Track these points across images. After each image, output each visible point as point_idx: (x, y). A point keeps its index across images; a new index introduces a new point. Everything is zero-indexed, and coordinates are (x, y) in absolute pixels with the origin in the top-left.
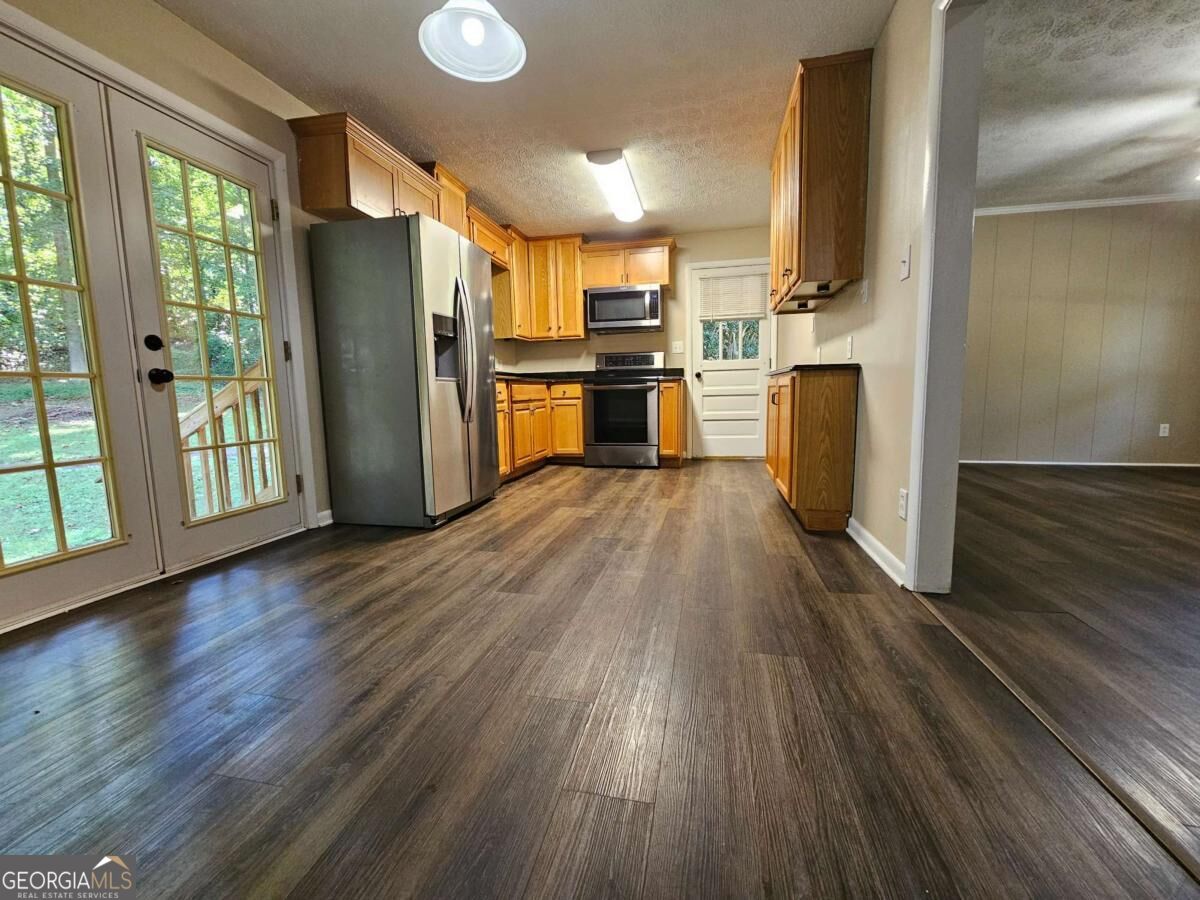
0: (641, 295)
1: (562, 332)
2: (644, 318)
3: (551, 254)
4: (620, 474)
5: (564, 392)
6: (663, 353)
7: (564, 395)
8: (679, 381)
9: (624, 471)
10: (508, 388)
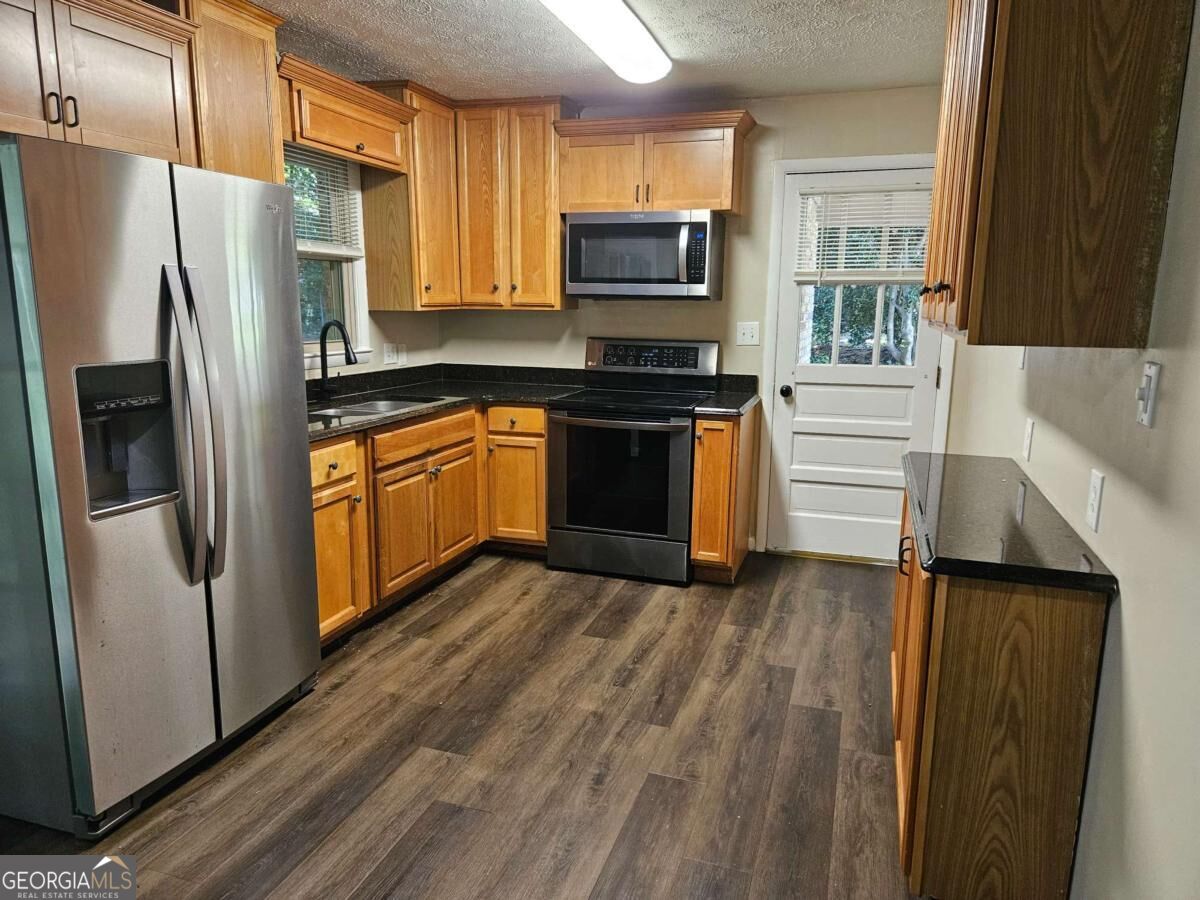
0: (670, 230)
1: (518, 297)
2: (676, 281)
3: (500, 139)
4: (605, 602)
5: (513, 423)
6: (717, 345)
7: (512, 427)
8: (735, 419)
9: (617, 587)
10: (365, 444)
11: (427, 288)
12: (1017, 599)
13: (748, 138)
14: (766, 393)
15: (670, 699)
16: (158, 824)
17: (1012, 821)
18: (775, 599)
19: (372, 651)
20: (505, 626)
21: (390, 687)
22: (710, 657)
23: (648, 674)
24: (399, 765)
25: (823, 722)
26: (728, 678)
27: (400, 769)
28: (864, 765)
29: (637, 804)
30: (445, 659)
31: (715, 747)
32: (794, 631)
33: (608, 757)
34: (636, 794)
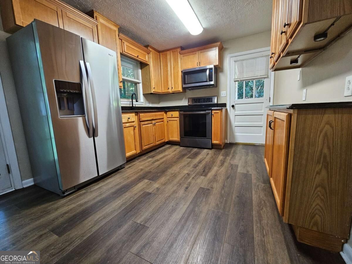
2: (207, 81)
4: (192, 152)
5: (172, 115)
6: (216, 97)
7: (172, 116)
8: (221, 110)
9: (195, 150)
10: (137, 115)
11: (154, 88)
13: (222, 51)
14: (228, 107)
15: (206, 171)
16: (80, 194)
17: (325, 199)
18: (232, 151)
19: (139, 161)
20: (169, 156)
21: (141, 167)
22: (217, 162)
23: (201, 166)
24: (138, 183)
25: (246, 176)
26: (221, 167)
27: (139, 184)
28: (260, 186)
29: (196, 194)
30: (155, 162)
31: (218, 181)
32: (237, 157)
33: (190, 183)
34: (196, 192)
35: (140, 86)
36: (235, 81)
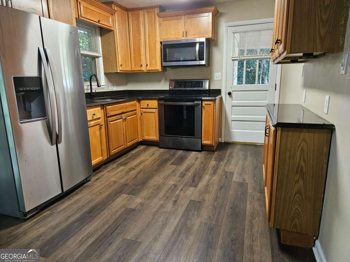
0: (193, 44)
1: (148, 68)
2: (195, 60)
3: (141, 20)
4: (177, 156)
5: (148, 105)
6: (208, 80)
7: (148, 106)
8: (214, 101)
9: (180, 152)
10: (104, 109)
11: (121, 65)
12: (303, 134)
13: (216, 16)
14: (224, 94)
15: (196, 180)
16: (45, 215)
17: (302, 203)
18: (227, 154)
19: (108, 170)
20: (147, 163)
21: (113, 179)
22: (208, 169)
23: (190, 174)
24: (115, 199)
25: (242, 185)
26: (214, 175)
27: (117, 199)
28: (255, 196)
29: (187, 207)
30: (130, 172)
31: (210, 192)
32: (233, 162)
33: (178, 196)
34: (187, 205)
35: (100, 62)
36: (233, 60)
